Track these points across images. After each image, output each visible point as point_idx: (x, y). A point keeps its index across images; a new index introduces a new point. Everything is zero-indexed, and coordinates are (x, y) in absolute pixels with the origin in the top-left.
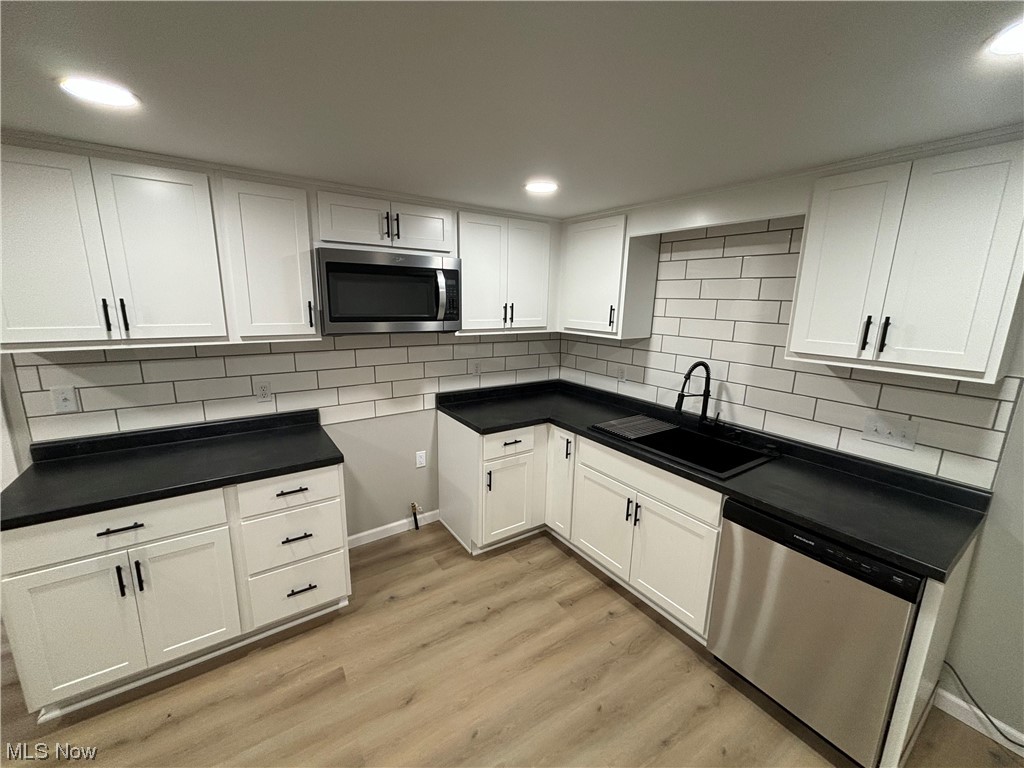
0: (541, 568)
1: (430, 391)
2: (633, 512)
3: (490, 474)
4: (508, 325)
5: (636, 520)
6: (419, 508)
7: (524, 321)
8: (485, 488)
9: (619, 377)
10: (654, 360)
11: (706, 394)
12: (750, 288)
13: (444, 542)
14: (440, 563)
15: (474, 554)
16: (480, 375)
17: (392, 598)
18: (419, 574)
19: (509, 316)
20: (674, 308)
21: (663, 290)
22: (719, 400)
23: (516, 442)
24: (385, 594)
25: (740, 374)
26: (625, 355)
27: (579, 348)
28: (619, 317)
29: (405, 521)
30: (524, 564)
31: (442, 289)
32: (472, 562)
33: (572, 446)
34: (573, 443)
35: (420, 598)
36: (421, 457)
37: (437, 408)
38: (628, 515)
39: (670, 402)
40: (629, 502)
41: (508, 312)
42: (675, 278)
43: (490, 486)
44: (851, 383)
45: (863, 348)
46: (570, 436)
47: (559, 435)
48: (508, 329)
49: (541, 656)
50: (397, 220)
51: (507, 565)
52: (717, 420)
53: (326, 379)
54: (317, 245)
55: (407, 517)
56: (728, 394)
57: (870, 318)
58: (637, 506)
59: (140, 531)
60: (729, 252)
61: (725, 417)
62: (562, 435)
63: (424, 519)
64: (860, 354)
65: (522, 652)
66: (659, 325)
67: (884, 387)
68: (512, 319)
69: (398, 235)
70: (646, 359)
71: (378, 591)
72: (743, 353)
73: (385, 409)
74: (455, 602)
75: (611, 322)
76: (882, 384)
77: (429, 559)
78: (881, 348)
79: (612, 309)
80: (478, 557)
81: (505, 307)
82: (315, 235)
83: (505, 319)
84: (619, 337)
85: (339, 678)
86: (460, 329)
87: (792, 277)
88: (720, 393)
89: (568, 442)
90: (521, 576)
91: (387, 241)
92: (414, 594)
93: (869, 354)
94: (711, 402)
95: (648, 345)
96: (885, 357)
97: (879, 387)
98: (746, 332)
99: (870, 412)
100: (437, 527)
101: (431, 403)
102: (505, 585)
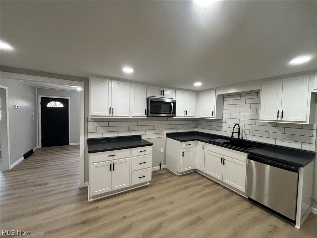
0: (197, 179)
1: (165, 132)
2: (223, 161)
3: (183, 152)
4: (185, 116)
5: (224, 163)
6: (162, 163)
7: (189, 115)
8: (182, 156)
9: (214, 130)
10: (224, 125)
11: (239, 132)
12: (248, 106)
13: (169, 173)
14: (170, 177)
15: (178, 175)
16: (176, 129)
17: (160, 183)
18: (165, 179)
19: (186, 113)
20: (228, 112)
21: (225, 107)
22: (242, 134)
23: (189, 145)
24: (158, 182)
25: (247, 127)
26: (216, 124)
27: (202, 123)
28: (215, 114)
29: (158, 167)
30: (192, 178)
31: (173, 107)
32: (178, 177)
33: (204, 146)
34: (204, 145)
35: (167, 184)
36: (162, 150)
37: (167, 137)
38: (221, 162)
39: (229, 135)
40: (222, 159)
41: (186, 112)
42: (228, 105)
43: (183, 156)
44: (277, 128)
45: (278, 118)
46: (204, 143)
47: (200, 144)
48: (185, 117)
49: (202, 196)
50: (163, 91)
51: (187, 178)
52: (242, 139)
53: (144, 128)
54: (148, 97)
55: (158, 166)
56: (245, 132)
57: (278, 111)
58: (224, 159)
59: (115, 156)
60: (242, 98)
61: (244, 138)
62: (201, 143)
63: (163, 167)
64: (277, 119)
65: (197, 195)
66: (225, 116)
67: (285, 128)
68: (186, 114)
69: (163, 95)
70: (222, 125)
71: (156, 182)
72: (247, 122)
73: (155, 136)
74: (176, 185)
75: (213, 115)
76: (284, 127)
77: (167, 176)
78: (282, 117)
79: (213, 112)
80: (179, 176)
81: (185, 111)
82: (147, 95)
83: (185, 114)
84: (215, 118)
85: (153, 198)
86: (175, 116)
87: (259, 103)
88: (242, 132)
89: (203, 145)
90: (192, 180)
91: (161, 96)
92: (165, 183)
93: (279, 119)
94: (240, 135)
95: (222, 121)
96: (283, 119)
97: (284, 128)
98: (248, 117)
99: (283, 134)
100: (166, 169)
101: (165, 135)
102: (188, 182)
